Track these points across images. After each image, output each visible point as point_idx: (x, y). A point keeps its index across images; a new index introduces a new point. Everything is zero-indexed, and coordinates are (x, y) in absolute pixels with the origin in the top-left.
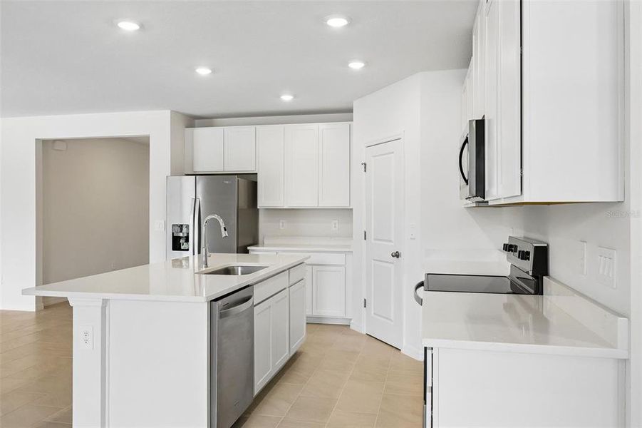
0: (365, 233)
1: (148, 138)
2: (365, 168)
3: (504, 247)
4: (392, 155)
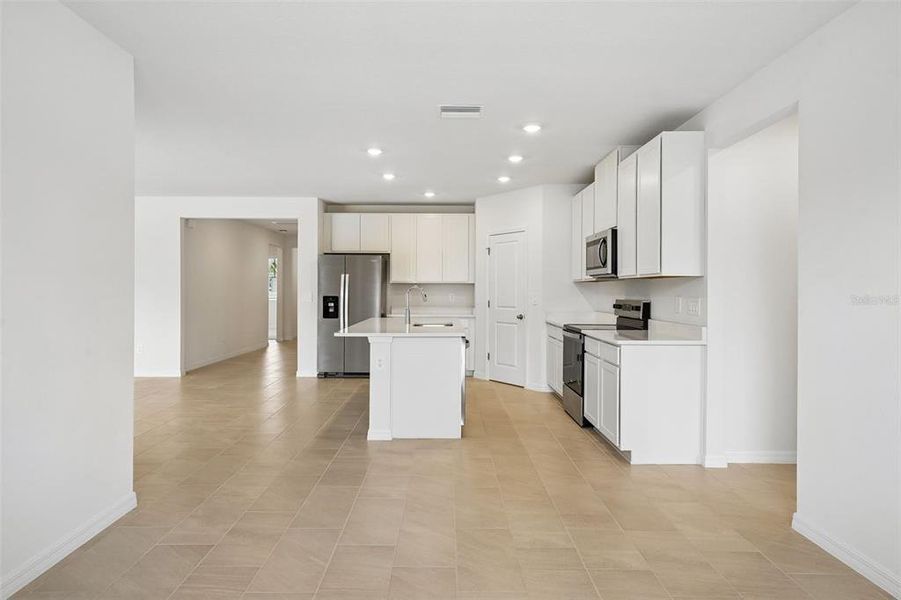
0: (489, 302)
2: (489, 251)
3: (615, 306)
4: (516, 243)
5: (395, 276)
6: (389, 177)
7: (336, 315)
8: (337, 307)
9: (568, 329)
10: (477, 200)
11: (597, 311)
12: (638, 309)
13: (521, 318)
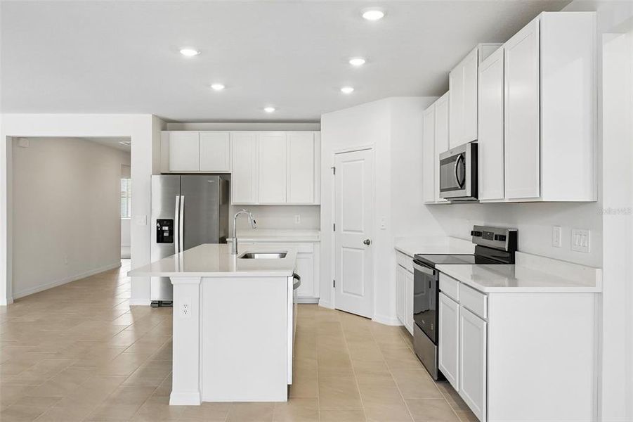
0: (334, 225)
1: (129, 139)
2: (334, 171)
3: (472, 233)
4: (363, 161)
5: (236, 198)
6: (218, 87)
7: (170, 239)
8: (171, 232)
9: (418, 260)
10: (322, 116)
11: (450, 236)
12: (502, 238)
13: (368, 244)
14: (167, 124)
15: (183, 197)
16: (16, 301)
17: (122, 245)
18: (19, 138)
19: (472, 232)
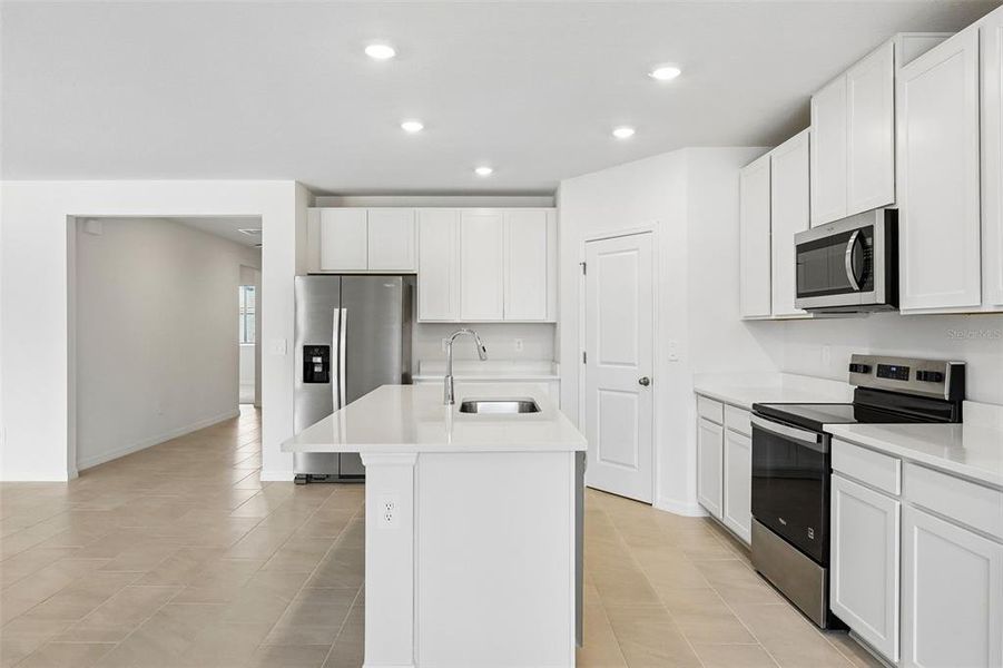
0: (585, 354)
2: (585, 268)
3: (851, 367)
4: (636, 252)
5: (425, 312)
6: (412, 127)
7: (324, 377)
8: (326, 365)
9: (768, 412)
10: (563, 183)
11: (783, 372)
12: (938, 378)
13: (646, 384)
14: (318, 197)
15: (344, 311)
16: (82, 474)
17: (241, 382)
18: (87, 219)
19: (851, 365)
